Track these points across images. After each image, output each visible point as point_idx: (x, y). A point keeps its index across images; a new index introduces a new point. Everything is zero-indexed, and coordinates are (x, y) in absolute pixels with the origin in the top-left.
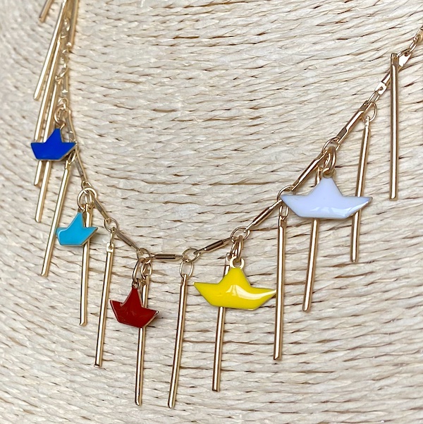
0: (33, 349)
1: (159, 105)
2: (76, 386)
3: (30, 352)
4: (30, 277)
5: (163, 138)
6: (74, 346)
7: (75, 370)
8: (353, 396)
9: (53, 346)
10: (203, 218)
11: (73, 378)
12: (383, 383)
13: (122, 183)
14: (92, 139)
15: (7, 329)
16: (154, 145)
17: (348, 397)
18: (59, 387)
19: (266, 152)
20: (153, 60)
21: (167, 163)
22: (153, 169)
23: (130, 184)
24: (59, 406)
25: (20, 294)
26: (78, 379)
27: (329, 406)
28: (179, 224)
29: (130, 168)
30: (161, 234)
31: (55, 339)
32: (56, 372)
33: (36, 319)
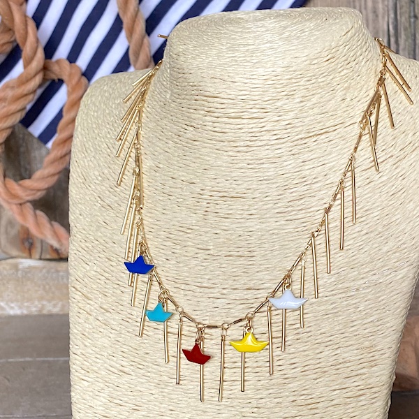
0: (136, 376)
1: (200, 246)
2: (165, 394)
3: (134, 378)
4: (131, 337)
5: (204, 264)
6: (162, 373)
7: (163, 386)
8: (306, 387)
9: (149, 374)
10: (230, 306)
11: (163, 390)
12: (318, 380)
13: (183, 287)
14: (162, 261)
15: (118, 366)
16: (200, 268)
17: (303, 388)
18: (154, 396)
19: (258, 274)
20: (194, 222)
21: (208, 277)
22: (200, 280)
23: (187, 287)
24: (155, 405)
25: (124, 346)
26: (166, 390)
27: (296, 393)
28: (217, 309)
29: (187, 279)
30: (208, 314)
31: (149, 370)
32: (152, 388)
33: (136, 360)
